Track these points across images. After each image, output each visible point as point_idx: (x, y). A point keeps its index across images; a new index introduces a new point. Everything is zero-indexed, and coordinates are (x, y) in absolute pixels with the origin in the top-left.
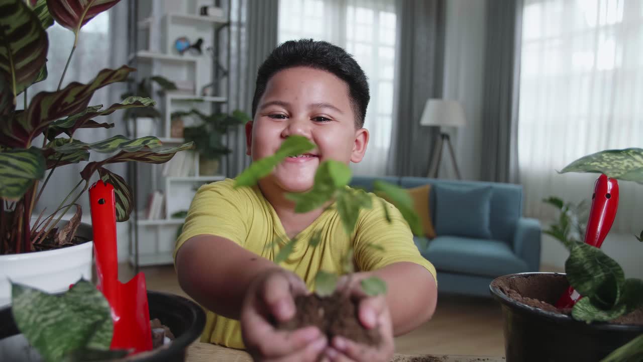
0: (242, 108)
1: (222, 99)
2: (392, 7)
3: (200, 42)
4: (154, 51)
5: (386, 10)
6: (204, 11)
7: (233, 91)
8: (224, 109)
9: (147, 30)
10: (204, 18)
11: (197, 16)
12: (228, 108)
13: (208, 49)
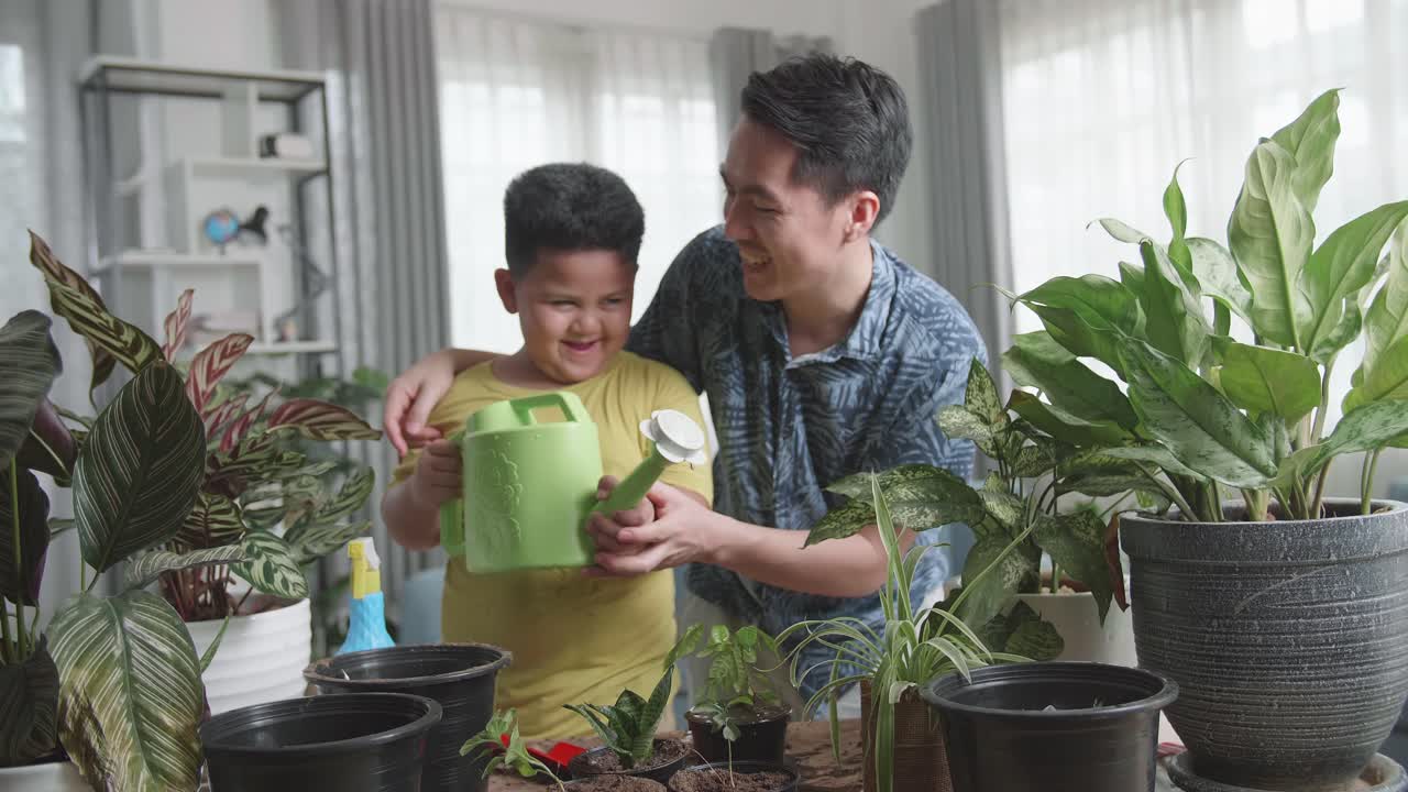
0: (370, 359)
1: (325, 342)
2: (705, 87)
3: (261, 214)
4: (153, 248)
5: (691, 97)
6: (269, 147)
7: (348, 318)
8: (329, 367)
9: (133, 202)
10: (271, 162)
11: (255, 160)
12: (341, 364)
13: (281, 229)
